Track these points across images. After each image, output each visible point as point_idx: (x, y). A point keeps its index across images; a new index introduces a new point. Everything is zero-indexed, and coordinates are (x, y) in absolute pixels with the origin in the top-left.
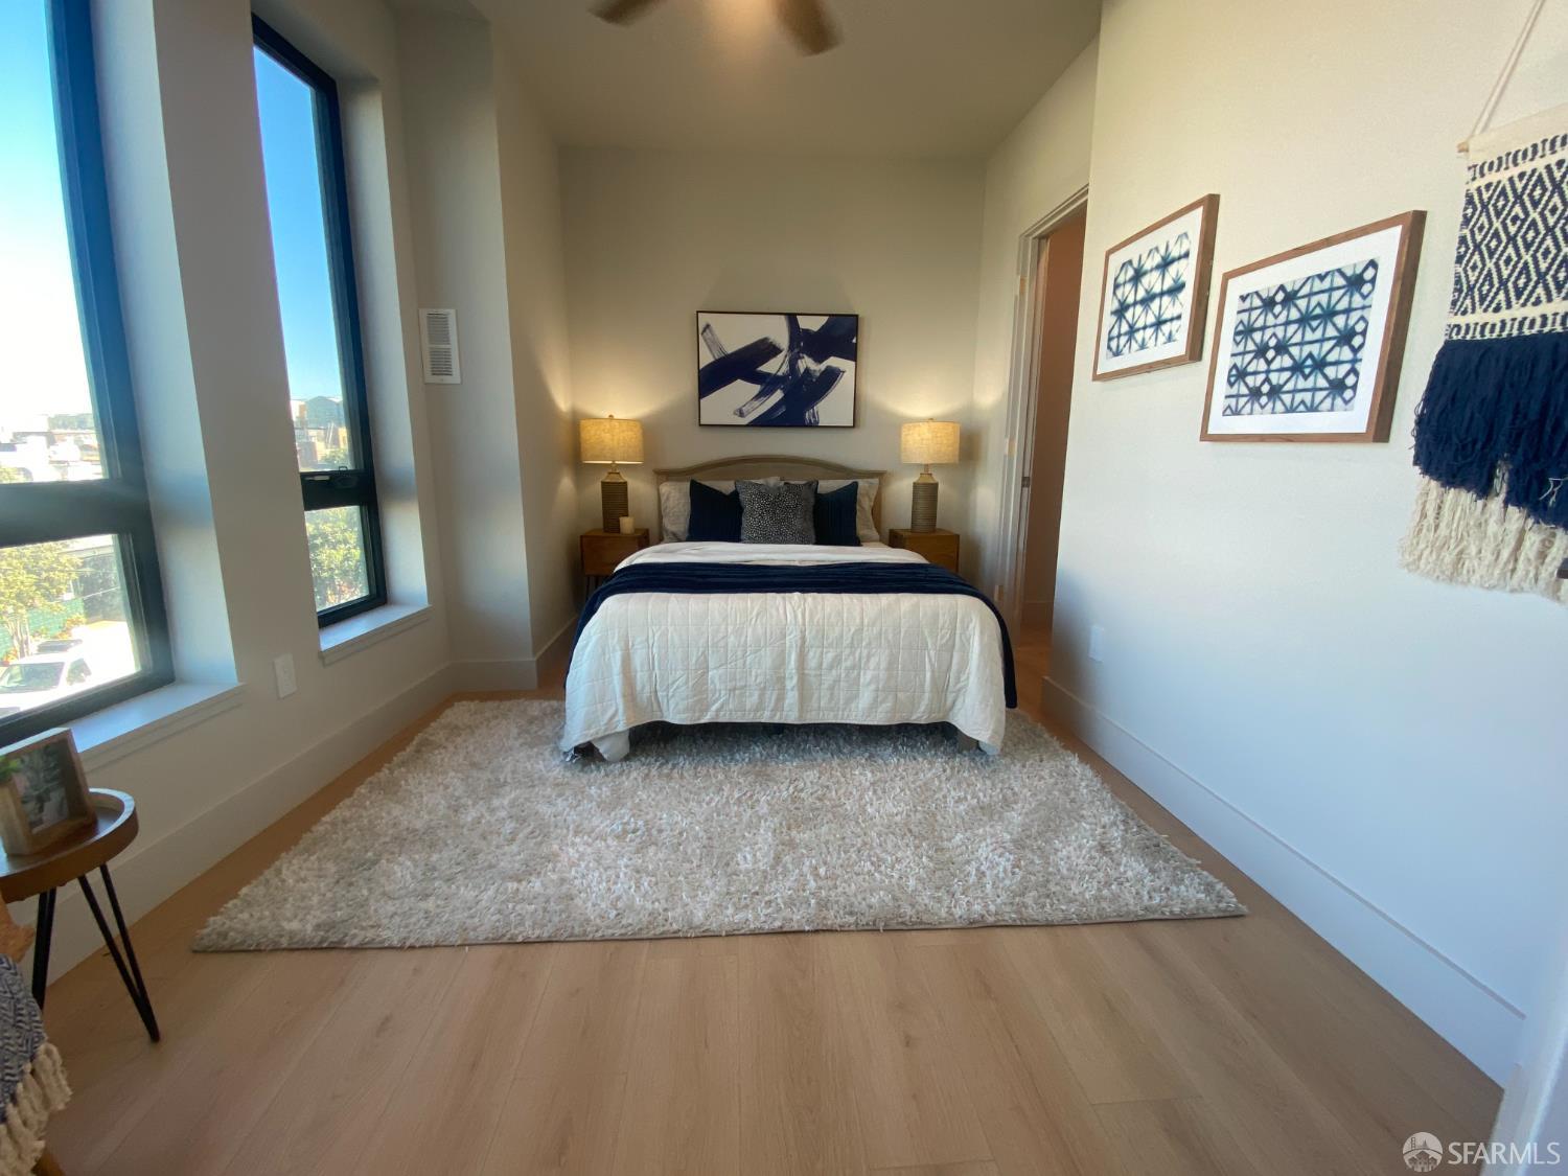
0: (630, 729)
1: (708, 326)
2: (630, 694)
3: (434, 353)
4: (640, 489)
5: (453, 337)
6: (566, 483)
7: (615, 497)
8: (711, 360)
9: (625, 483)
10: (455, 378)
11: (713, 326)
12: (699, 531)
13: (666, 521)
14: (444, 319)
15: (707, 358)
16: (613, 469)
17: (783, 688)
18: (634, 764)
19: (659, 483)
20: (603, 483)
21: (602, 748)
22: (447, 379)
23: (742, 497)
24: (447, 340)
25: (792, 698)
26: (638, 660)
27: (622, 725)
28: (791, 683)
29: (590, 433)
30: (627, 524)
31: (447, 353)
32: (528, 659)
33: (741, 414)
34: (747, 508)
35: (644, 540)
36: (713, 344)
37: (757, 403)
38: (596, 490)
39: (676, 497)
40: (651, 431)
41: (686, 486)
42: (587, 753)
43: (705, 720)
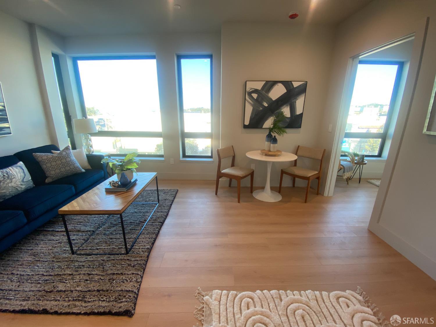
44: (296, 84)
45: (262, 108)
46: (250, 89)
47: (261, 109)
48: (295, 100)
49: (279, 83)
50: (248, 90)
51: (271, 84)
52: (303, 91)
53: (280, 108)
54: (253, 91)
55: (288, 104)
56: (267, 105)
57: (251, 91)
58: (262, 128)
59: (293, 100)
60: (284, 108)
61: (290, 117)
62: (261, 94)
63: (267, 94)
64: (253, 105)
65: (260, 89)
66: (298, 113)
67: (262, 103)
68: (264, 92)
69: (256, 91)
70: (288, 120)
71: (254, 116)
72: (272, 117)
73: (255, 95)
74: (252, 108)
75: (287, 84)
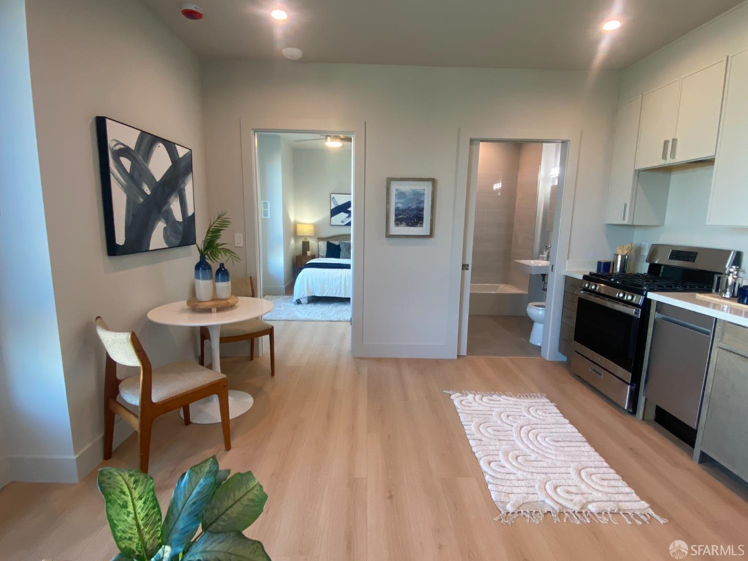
0: (309, 297)
1: (333, 198)
2: (308, 289)
3: (264, 211)
4: (313, 243)
5: (269, 208)
6: (293, 241)
7: (306, 245)
8: (334, 207)
9: (309, 242)
10: (269, 217)
11: (335, 197)
12: (328, 255)
13: (320, 253)
14: (267, 203)
15: (333, 206)
16: (306, 237)
17: (341, 290)
18: (309, 305)
19: (318, 242)
20: (303, 242)
21: (302, 301)
22: (266, 217)
23: (341, 246)
24: (267, 208)
25: (343, 291)
26: (310, 282)
27: (306, 295)
28: (343, 288)
29: (299, 227)
30: (309, 253)
31: (267, 211)
32: (282, 286)
33: (343, 222)
34: (342, 249)
35: (313, 257)
36: (335, 202)
37: (347, 219)
38: (300, 243)
39: (323, 246)
40: (316, 227)
41: (326, 243)
42: (299, 302)
43: (324, 295)
44: (181, 152)
45: (142, 198)
46: (115, 142)
47: (142, 200)
49: (161, 142)
50: (111, 143)
51: (149, 141)
52: (189, 169)
53: (168, 202)
54: (121, 149)
55: (176, 193)
56: (149, 192)
57: (117, 147)
58: (148, 251)
59: (181, 184)
60: (173, 201)
61: (182, 222)
62: (137, 161)
63: (145, 164)
64: (127, 190)
65: (133, 149)
66: (190, 213)
67: (142, 185)
68: (140, 157)
69: (125, 151)
70: (181, 228)
71: (131, 219)
72: (160, 222)
73: (126, 163)
74: (125, 198)
75: (170, 147)
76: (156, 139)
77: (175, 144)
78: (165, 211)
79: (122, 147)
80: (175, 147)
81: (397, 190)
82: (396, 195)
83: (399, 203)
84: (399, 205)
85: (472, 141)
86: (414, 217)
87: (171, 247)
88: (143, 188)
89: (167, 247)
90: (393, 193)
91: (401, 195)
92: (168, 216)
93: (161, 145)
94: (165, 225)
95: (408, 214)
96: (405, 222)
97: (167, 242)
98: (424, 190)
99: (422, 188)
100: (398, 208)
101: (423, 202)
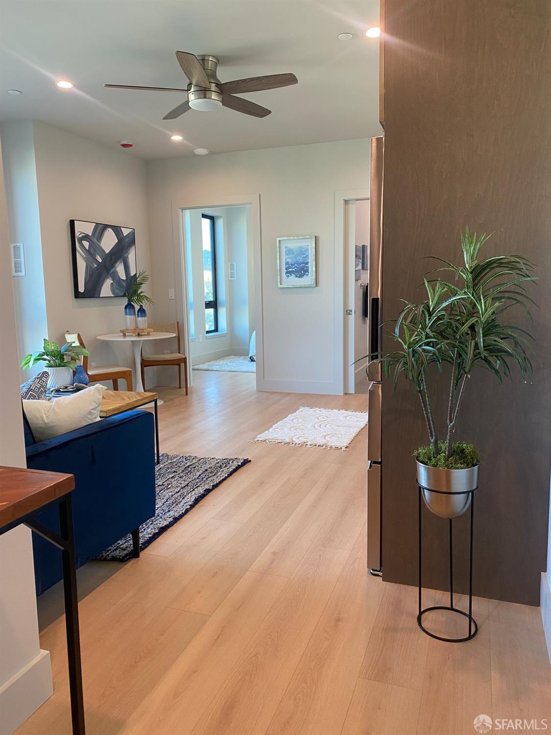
10: (236, 278)
14: (233, 264)
22: (233, 279)
24: (234, 270)
42: (252, 360)
44: (126, 232)
45: (96, 264)
46: (80, 233)
47: (96, 266)
48: (126, 254)
49: (110, 228)
50: (77, 234)
51: (101, 228)
52: (132, 242)
53: (114, 266)
54: (83, 237)
55: (121, 260)
56: (100, 261)
57: (81, 236)
58: (99, 297)
59: (125, 254)
60: (118, 265)
61: (126, 280)
62: (93, 242)
63: (98, 243)
64: (86, 260)
65: (91, 235)
66: (132, 274)
67: (96, 256)
68: (95, 240)
69: (86, 237)
70: (124, 284)
71: (88, 277)
72: (108, 280)
73: (86, 244)
74: (85, 264)
75: (117, 230)
76: (106, 227)
77: (120, 227)
78: (112, 272)
79: (84, 235)
80: (121, 229)
81: (286, 247)
82: (285, 252)
83: (289, 258)
84: (289, 260)
85: (346, 202)
86: (301, 269)
87: (117, 296)
88: (96, 258)
89: (113, 296)
90: (284, 250)
91: (289, 252)
92: (115, 276)
93: (110, 230)
94: (112, 282)
95: (296, 267)
96: (294, 274)
97: (113, 294)
98: (308, 246)
99: (307, 245)
100: (288, 262)
101: (307, 256)
